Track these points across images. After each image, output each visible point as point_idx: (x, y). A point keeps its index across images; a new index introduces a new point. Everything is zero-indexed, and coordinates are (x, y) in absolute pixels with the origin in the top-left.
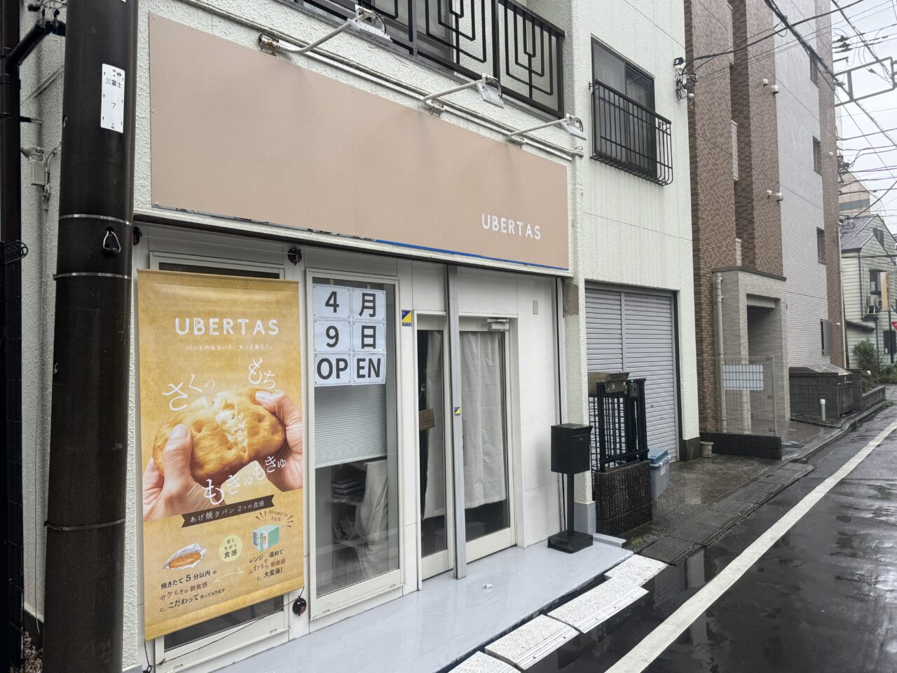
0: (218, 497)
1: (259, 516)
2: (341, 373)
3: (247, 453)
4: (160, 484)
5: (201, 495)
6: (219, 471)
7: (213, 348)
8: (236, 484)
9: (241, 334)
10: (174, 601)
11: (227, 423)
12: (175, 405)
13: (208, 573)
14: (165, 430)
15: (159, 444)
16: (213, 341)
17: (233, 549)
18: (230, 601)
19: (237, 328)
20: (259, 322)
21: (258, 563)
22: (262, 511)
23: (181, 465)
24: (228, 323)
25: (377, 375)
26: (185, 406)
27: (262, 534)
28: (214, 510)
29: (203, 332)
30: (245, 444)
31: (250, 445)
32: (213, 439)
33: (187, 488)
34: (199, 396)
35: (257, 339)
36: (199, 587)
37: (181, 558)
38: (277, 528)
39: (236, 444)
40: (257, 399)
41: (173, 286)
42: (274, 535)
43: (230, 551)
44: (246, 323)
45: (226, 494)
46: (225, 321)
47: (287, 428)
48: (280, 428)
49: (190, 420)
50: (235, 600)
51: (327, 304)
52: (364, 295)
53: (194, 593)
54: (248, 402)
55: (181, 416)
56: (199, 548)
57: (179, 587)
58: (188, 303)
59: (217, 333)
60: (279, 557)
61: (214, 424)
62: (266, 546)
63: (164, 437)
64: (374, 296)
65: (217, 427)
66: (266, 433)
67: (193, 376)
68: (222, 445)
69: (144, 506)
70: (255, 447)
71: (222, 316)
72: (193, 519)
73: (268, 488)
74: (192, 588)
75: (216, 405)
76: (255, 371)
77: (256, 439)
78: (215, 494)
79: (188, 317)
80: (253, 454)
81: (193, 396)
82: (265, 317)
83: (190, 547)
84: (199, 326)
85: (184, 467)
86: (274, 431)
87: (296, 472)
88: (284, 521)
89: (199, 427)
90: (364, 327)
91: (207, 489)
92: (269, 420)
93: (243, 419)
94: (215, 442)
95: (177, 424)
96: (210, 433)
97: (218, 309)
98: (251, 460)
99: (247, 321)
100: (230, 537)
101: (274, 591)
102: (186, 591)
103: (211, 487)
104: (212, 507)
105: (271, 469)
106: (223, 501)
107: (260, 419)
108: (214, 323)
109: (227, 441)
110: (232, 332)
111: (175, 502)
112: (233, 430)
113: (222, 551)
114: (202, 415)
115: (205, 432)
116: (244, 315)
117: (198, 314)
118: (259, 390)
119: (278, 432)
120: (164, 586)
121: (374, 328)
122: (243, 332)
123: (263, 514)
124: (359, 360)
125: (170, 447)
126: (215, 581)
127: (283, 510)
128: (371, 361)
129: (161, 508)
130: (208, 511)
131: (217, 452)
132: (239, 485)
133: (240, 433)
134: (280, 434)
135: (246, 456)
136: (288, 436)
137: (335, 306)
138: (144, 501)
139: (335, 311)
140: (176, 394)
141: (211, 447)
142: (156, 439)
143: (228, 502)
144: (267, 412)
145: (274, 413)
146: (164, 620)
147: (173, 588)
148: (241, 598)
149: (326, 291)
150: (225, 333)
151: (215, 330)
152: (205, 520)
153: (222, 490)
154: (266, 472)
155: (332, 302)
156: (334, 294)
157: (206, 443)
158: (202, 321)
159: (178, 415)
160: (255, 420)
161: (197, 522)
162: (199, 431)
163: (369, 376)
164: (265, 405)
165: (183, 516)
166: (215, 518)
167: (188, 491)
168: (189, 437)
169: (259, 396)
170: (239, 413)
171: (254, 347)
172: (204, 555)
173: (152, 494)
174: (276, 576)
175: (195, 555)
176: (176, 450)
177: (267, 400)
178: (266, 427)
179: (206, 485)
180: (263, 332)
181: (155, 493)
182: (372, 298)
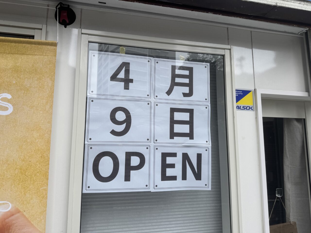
2: (132, 172)
25: (198, 176)
51: (114, 78)
52: (174, 68)
64: (190, 69)
90: (173, 111)
121: (191, 112)
124: (165, 156)
137: (127, 81)
139: (127, 87)
155: (122, 75)
156: (126, 66)
163: (184, 177)
182: (187, 73)
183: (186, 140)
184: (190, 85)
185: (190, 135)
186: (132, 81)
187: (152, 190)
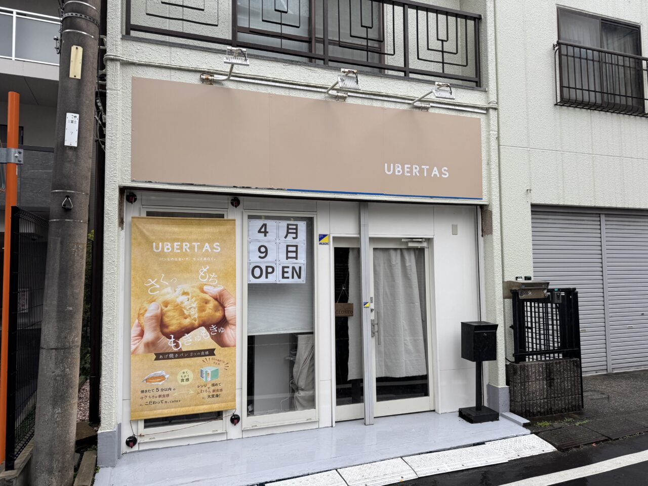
0: (177, 346)
1: (205, 360)
2: (269, 275)
3: (197, 322)
4: (142, 334)
5: (166, 344)
6: (178, 331)
7: (176, 259)
8: (189, 339)
9: (195, 251)
10: (148, 402)
11: (184, 303)
12: (151, 291)
13: (170, 389)
14: (146, 305)
15: (142, 312)
16: (177, 255)
17: (186, 378)
18: (184, 408)
19: (192, 248)
20: (207, 244)
21: (204, 389)
22: (207, 357)
23: (154, 325)
24: (186, 245)
25: (299, 277)
26: (158, 292)
27: (206, 372)
28: (175, 353)
29: (170, 250)
30: (196, 316)
31: (199, 317)
32: (174, 312)
33: (158, 338)
34: (166, 287)
35: (206, 254)
36: (164, 396)
37: (153, 378)
38: (218, 369)
39: (190, 316)
40: (205, 290)
41: (152, 225)
42: (215, 374)
43: (185, 378)
44: (198, 245)
45: (183, 345)
46: (184, 244)
47: (225, 309)
48: (220, 308)
49: (160, 300)
50: (187, 408)
51: (260, 232)
52: (288, 225)
53: (161, 399)
54: (198, 291)
55: (155, 298)
56: (164, 374)
57: (151, 394)
58: (161, 234)
59: (179, 251)
60: (219, 387)
61: (176, 303)
62: (209, 379)
63: (145, 309)
64: (296, 225)
65: (178, 305)
66: (210, 311)
67: (163, 275)
68: (181, 315)
69: (132, 345)
70: (203, 318)
71: (183, 241)
72: (161, 357)
73: (212, 344)
74: (160, 396)
75: (177, 292)
76: (204, 273)
77: (203, 314)
78: (175, 344)
79: (161, 242)
80: (201, 323)
81: (163, 287)
82: (211, 242)
83: (160, 372)
84: (167, 247)
85: (156, 326)
86: (216, 309)
87: (231, 336)
88: (222, 366)
89: (166, 304)
90: (288, 246)
91: (171, 340)
92: (212, 303)
93: (195, 302)
94: (176, 314)
95: (153, 302)
96: (173, 308)
97: (180, 237)
98: (200, 326)
99: (199, 244)
100: (185, 370)
101: (215, 407)
102: (156, 397)
103: (173, 340)
104: (173, 351)
105: (213, 333)
106: (181, 349)
107: (207, 302)
108: (177, 245)
109: (184, 314)
110: (188, 250)
111: (150, 346)
112: (188, 308)
113: (179, 378)
114: (168, 297)
115: (169, 307)
116: (197, 241)
117: (167, 240)
118: (206, 285)
119: (219, 310)
120: (142, 392)
121: (296, 246)
122: (196, 251)
123: (208, 359)
124: (283, 268)
125: (148, 315)
126: (174, 395)
127: (222, 359)
128: (294, 268)
129: (142, 348)
130: (171, 353)
131: (177, 320)
132: (191, 340)
133: (192, 309)
134: (221, 312)
135: (196, 323)
136: (226, 314)
137: (266, 233)
138: (132, 343)
139: (265, 236)
140: (152, 285)
141: (173, 316)
142: (140, 309)
143: (184, 349)
144: (212, 298)
145: (216, 299)
146: (142, 410)
147: (148, 394)
148: (192, 407)
149: (259, 223)
150: (184, 251)
151: (177, 249)
152: (168, 358)
153: (180, 342)
154: (210, 334)
155: (263, 230)
156: (265, 225)
157: (170, 314)
158: (169, 244)
159: (153, 297)
160: (203, 302)
161: (164, 359)
162: (166, 307)
163: (293, 277)
164: (209, 294)
165: (155, 354)
166: (175, 358)
167: (158, 340)
168: (160, 310)
169: (206, 288)
170: (192, 298)
171: (203, 259)
172: (167, 379)
173: (136, 340)
174: (216, 399)
175: (162, 378)
176: (152, 316)
177: (211, 291)
178: (211, 307)
179: (170, 338)
180: (210, 250)
181: (138, 339)
182: (294, 227)
183: (294, 260)
184: (296, 233)
185: (296, 258)
186: (268, 232)
187: (278, 283)
